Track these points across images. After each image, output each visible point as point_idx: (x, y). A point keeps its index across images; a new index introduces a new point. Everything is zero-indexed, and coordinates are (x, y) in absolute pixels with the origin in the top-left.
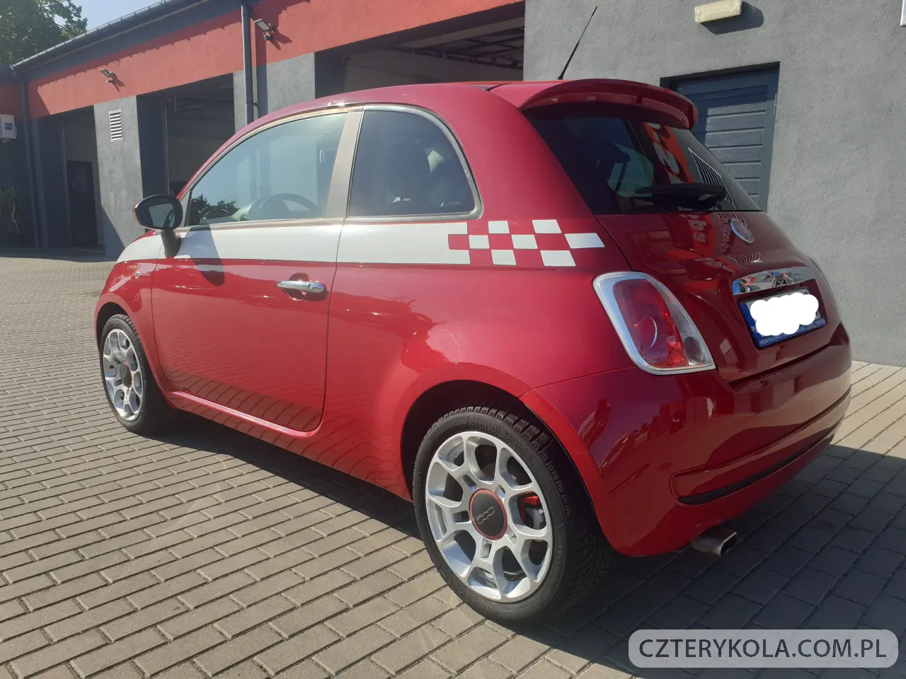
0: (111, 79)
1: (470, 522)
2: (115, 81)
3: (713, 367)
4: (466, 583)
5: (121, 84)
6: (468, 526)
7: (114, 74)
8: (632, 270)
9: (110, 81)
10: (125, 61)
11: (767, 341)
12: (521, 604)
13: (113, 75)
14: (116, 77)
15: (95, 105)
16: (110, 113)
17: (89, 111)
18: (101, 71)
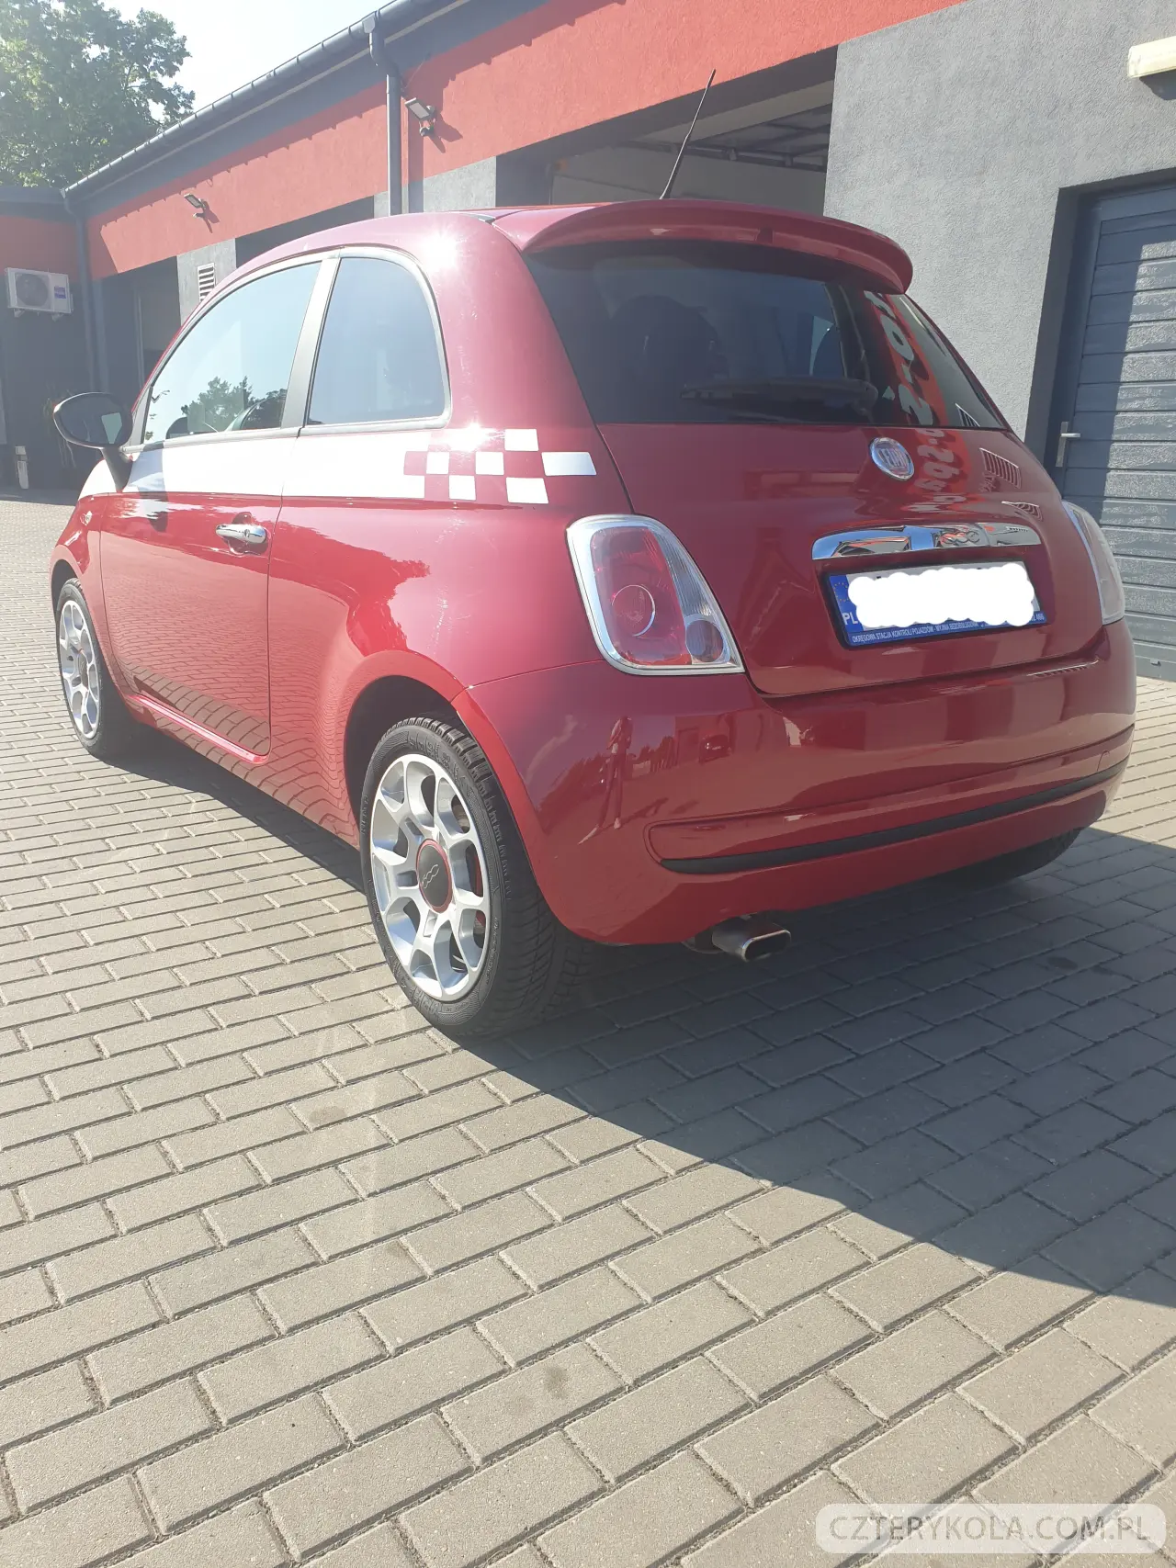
0: (200, 211)
1: (417, 887)
2: (207, 215)
3: (740, 669)
4: (409, 972)
5: (215, 220)
6: (414, 893)
7: (205, 203)
8: (633, 513)
9: (198, 215)
10: (221, 179)
11: (872, 637)
12: (460, 1004)
13: (204, 205)
14: (207, 207)
15: (178, 256)
16: (200, 268)
17: (169, 267)
18: (186, 198)
